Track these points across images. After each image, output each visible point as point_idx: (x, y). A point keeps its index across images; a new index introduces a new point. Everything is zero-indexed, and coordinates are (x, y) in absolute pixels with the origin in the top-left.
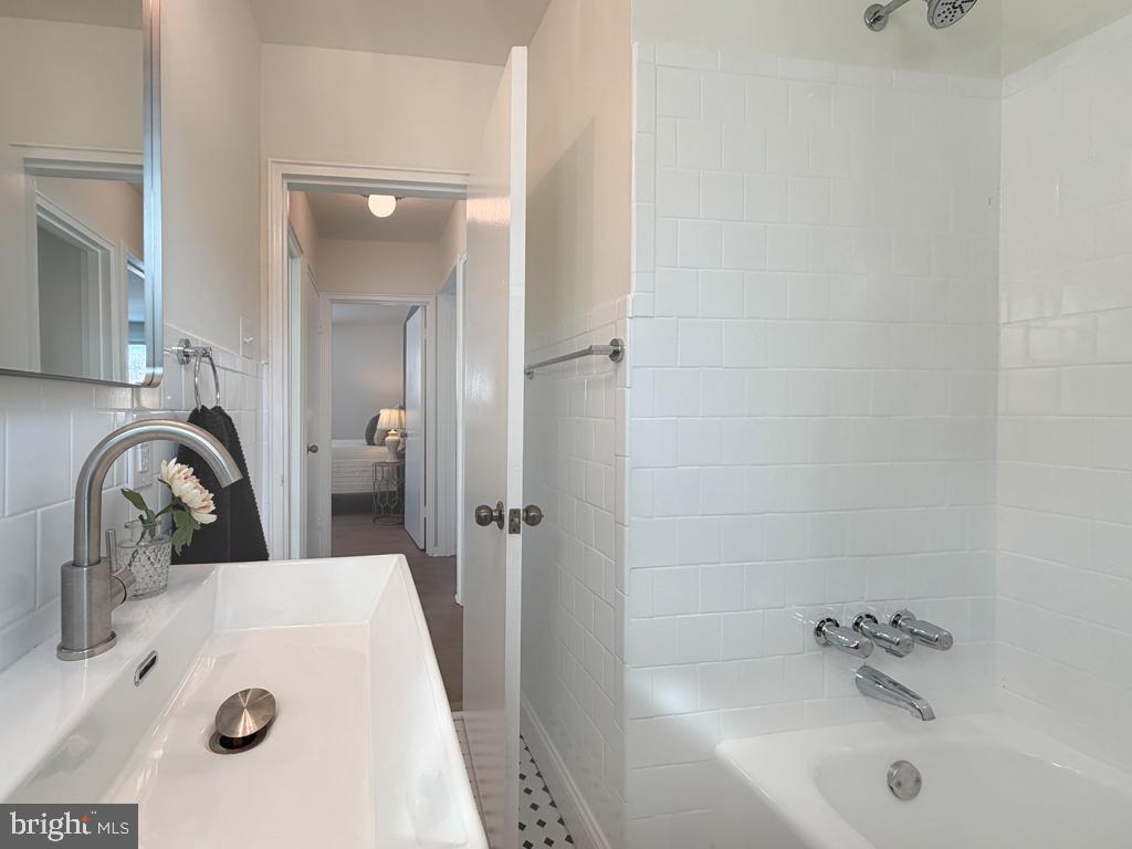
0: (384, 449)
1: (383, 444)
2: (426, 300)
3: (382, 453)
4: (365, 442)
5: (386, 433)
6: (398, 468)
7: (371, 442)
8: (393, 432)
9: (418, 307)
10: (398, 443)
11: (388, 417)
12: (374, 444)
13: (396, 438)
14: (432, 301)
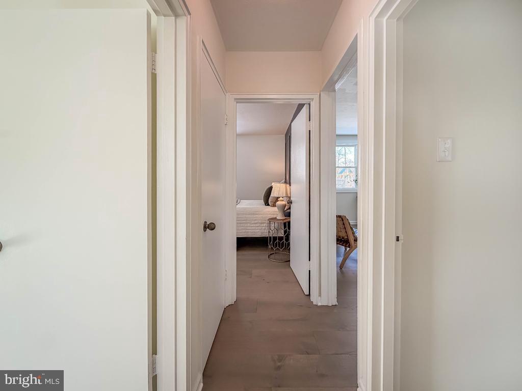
0: (275, 209)
1: (274, 205)
2: (311, 97)
3: (274, 212)
4: (262, 202)
5: (277, 199)
6: (285, 224)
7: (267, 204)
8: (281, 199)
9: (303, 105)
10: (285, 206)
11: (278, 190)
12: (268, 205)
13: (284, 203)
14: (316, 97)
